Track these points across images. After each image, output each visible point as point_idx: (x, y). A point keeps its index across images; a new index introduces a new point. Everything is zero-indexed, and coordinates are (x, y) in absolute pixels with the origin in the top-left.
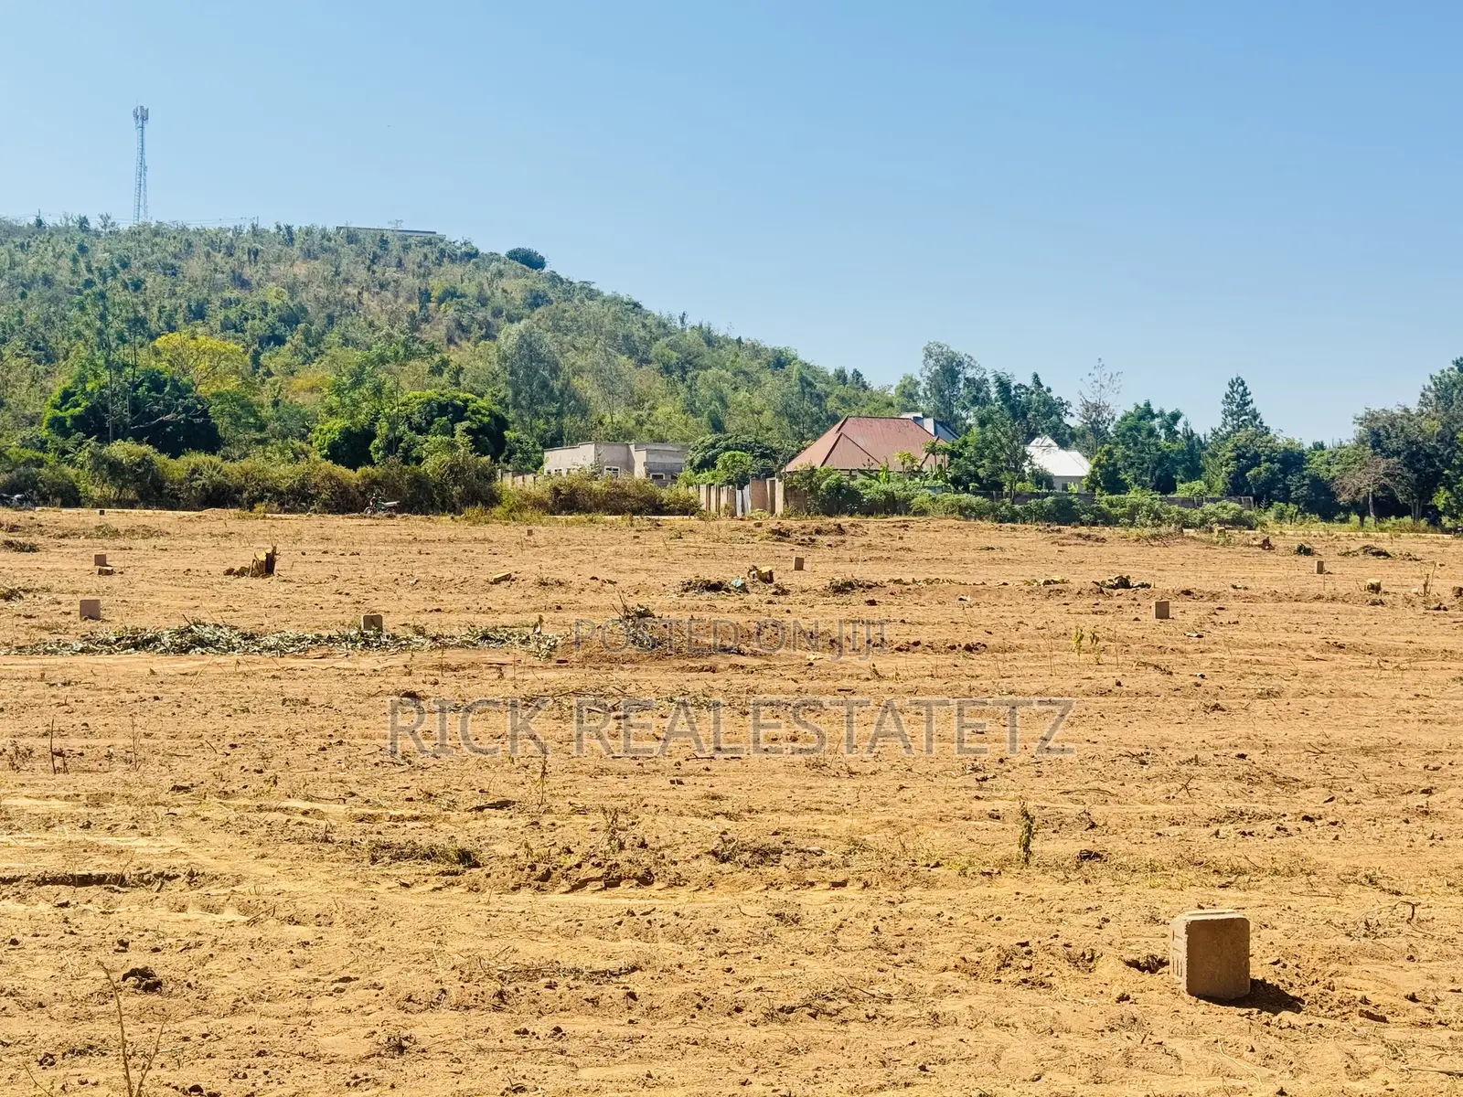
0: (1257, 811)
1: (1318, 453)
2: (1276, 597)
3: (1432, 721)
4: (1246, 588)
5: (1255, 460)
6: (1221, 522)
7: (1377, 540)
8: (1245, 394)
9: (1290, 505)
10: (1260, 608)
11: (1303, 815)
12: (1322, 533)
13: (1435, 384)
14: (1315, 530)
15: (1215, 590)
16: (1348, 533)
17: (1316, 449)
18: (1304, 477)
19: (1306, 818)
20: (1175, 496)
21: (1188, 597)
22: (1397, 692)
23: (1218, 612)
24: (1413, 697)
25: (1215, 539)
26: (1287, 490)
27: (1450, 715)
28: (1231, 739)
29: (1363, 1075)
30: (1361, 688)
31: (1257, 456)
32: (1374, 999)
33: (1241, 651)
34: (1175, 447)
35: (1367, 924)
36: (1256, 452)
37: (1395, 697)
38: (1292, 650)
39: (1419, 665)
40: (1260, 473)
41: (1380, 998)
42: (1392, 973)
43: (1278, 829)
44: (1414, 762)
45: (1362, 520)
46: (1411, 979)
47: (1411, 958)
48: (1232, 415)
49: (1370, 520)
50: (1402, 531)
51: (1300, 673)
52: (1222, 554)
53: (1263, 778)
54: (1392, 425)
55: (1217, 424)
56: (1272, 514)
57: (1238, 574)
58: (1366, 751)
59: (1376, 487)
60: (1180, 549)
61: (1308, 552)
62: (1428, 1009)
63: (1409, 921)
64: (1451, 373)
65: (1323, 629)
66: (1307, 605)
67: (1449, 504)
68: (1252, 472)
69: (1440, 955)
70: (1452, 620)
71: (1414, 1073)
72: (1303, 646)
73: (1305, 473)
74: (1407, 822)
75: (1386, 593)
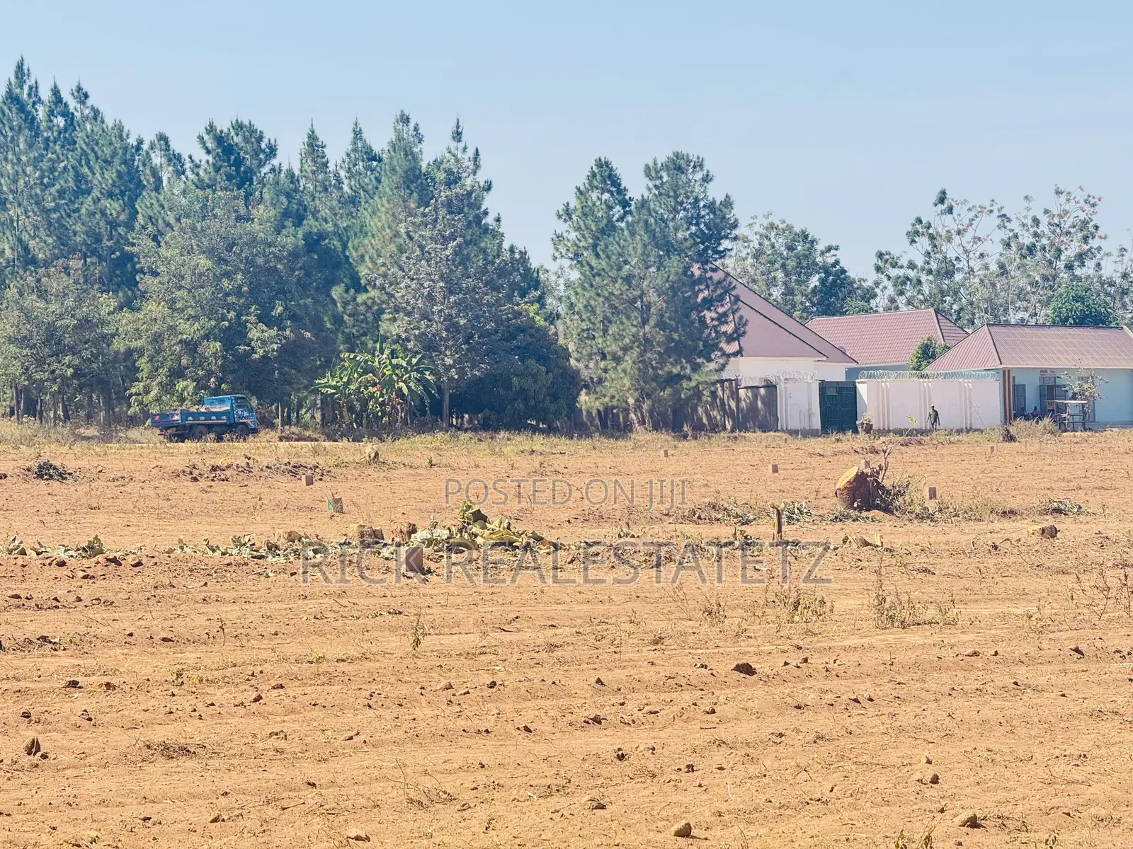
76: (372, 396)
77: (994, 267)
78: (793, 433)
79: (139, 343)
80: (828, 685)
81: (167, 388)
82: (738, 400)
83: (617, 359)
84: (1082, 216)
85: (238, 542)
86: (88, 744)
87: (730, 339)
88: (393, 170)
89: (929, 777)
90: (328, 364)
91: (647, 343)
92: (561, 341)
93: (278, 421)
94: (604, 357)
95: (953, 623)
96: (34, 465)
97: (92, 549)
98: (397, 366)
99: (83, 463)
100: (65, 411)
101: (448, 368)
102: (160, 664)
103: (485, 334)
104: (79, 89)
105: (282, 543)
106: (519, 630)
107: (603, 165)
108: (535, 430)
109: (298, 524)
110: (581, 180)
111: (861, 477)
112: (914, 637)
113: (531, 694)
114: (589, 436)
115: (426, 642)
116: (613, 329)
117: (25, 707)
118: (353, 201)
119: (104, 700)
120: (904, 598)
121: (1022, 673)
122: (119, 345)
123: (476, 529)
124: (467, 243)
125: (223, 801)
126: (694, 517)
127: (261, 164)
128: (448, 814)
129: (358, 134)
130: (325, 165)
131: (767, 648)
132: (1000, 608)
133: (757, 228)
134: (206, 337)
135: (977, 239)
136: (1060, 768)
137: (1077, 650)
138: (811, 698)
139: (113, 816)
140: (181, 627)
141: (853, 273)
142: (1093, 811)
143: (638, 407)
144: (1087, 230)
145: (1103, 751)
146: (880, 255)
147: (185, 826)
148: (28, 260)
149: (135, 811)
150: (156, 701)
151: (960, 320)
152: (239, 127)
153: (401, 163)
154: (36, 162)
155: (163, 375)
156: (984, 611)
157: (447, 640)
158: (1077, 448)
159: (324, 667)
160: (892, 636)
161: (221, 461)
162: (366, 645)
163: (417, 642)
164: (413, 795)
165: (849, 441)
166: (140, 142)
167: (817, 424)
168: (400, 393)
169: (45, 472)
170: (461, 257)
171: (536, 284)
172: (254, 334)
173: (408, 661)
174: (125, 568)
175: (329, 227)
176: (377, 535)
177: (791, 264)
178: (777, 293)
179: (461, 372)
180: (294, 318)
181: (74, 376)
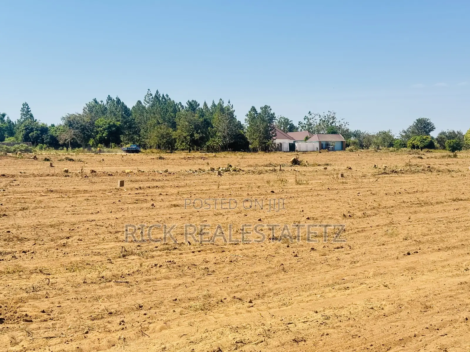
0: (7, 251)
1: (52, 128)
2: (34, 175)
3: (75, 214)
4: (25, 173)
5: (32, 130)
6: (21, 150)
7: (72, 155)
8: (28, 108)
9: (44, 145)
10: (28, 179)
11: (22, 251)
12: (54, 153)
13: (88, 106)
14: (52, 153)
15: (13, 174)
16: (62, 153)
17: (52, 126)
18: (48, 136)
19: (24, 252)
20: (5, 142)
21: (4, 177)
22: (66, 205)
23: (14, 181)
24: (71, 206)
25: (18, 156)
26: (43, 139)
27: (82, 211)
28: (6, 226)
29: (17, 344)
30: (55, 204)
31: (32, 129)
32: (29, 314)
33: (18, 195)
34: (5, 125)
35: (33, 287)
36: (32, 127)
37: (65, 207)
38: (36, 193)
39: (75, 196)
40: (33, 134)
41: (32, 313)
42: (39, 303)
43: (13, 257)
44: (66, 228)
45: (67, 149)
46: (45, 305)
47: (47, 297)
48: (24, 115)
49: (70, 149)
50: (79, 153)
51: (36, 201)
52: (20, 161)
53: (14, 239)
54: (75, 119)
55: (19, 118)
56: (38, 147)
57: (23, 168)
58: (51, 226)
59: (71, 138)
60: (5, 160)
61: (48, 160)
62: (48, 314)
63: (48, 284)
64: (92, 103)
65: (48, 185)
66: (44, 178)
67: (93, 144)
68: (31, 134)
69: (56, 295)
70: (89, 180)
71: (34, 340)
72: (40, 192)
73: (48, 134)
74: (57, 249)
75: (70, 173)
76: (215, 145)
77: (318, 124)
78: (285, 152)
79: (177, 137)
80: (286, 194)
81: (181, 144)
82: (275, 146)
83: (256, 140)
84: (333, 116)
85: (190, 170)
86: (162, 204)
87: (274, 136)
88: (218, 108)
89: (302, 210)
90: (208, 140)
91: (260, 137)
92: (246, 136)
93: (199, 150)
94: (253, 139)
95: (308, 184)
96: (159, 157)
97: (166, 171)
98: (219, 141)
99: (167, 157)
100: (165, 148)
101: (227, 141)
102: (175, 191)
103: (234, 135)
104: (167, 95)
105: (198, 170)
106: (236, 185)
107: (253, 107)
108: (242, 151)
109: (201, 167)
110: (250, 110)
111: (294, 159)
112: (301, 186)
113: (237, 196)
114: (251, 152)
115: (220, 187)
116: (255, 134)
117: (152, 198)
118: (212, 113)
119: (165, 197)
120: (300, 180)
121: (319, 193)
122: (173, 137)
123: (230, 168)
124: (231, 120)
125: (183, 214)
126: (266, 166)
127: (197, 107)
128: (221, 217)
129: (213, 102)
130: (208, 107)
131: (277, 188)
132: (316, 181)
133: (279, 118)
134: (188, 136)
135: (315, 119)
136: (324, 209)
137: (328, 189)
138: (283, 197)
139: (165, 216)
140: (180, 184)
141: (295, 125)
142: (329, 216)
143: (259, 147)
144: (334, 118)
145: (331, 206)
146: (299, 122)
147: (176, 219)
148: (159, 123)
149: (168, 216)
150: (174, 197)
151: (313, 133)
152: (193, 101)
153: (219, 107)
154: (160, 107)
155: (180, 142)
156: (313, 182)
157: (223, 187)
158: (331, 154)
159: (203, 191)
160: (298, 186)
161: (190, 156)
162: (210, 188)
163: (218, 187)
164: (215, 213)
165: (294, 153)
166: (177, 103)
167: (289, 150)
168: (219, 145)
169: (161, 158)
170: (230, 123)
171: (242, 127)
172: (195, 135)
173: (217, 190)
174: (172, 174)
175: (208, 118)
176: (214, 169)
177: (285, 123)
178: (282, 128)
179: (230, 142)
180: (202, 132)
181: (166, 142)
